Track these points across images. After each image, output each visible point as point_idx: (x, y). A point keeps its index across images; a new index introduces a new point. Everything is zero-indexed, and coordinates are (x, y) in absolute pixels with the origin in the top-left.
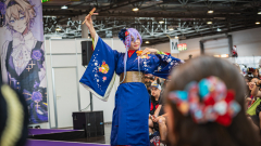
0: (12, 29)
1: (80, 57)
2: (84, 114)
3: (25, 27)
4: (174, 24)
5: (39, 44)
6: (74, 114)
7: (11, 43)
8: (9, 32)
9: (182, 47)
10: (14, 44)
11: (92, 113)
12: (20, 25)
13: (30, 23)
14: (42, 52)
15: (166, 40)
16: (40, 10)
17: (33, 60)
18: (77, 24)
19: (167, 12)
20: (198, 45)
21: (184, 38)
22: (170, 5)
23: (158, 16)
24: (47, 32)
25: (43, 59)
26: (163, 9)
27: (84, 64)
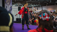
0: (7, 4)
1: (18, 9)
2: (18, 19)
3: (9, 4)
4: (33, 5)
5: (11, 7)
6: (16, 19)
7: (7, 6)
8: (6, 4)
9: (34, 8)
10: (7, 7)
11: (19, 19)
12: (8, 3)
13: (10, 3)
14: (12, 8)
15: (32, 7)
16: (12, 1)
17: (10, 9)
18: (17, 4)
19: (32, 3)
20: (37, 8)
21: (35, 7)
22: (33, 1)
23: (31, 3)
24: (12, 5)
25: (12, 9)
26: (32, 2)
27: (18, 10)
